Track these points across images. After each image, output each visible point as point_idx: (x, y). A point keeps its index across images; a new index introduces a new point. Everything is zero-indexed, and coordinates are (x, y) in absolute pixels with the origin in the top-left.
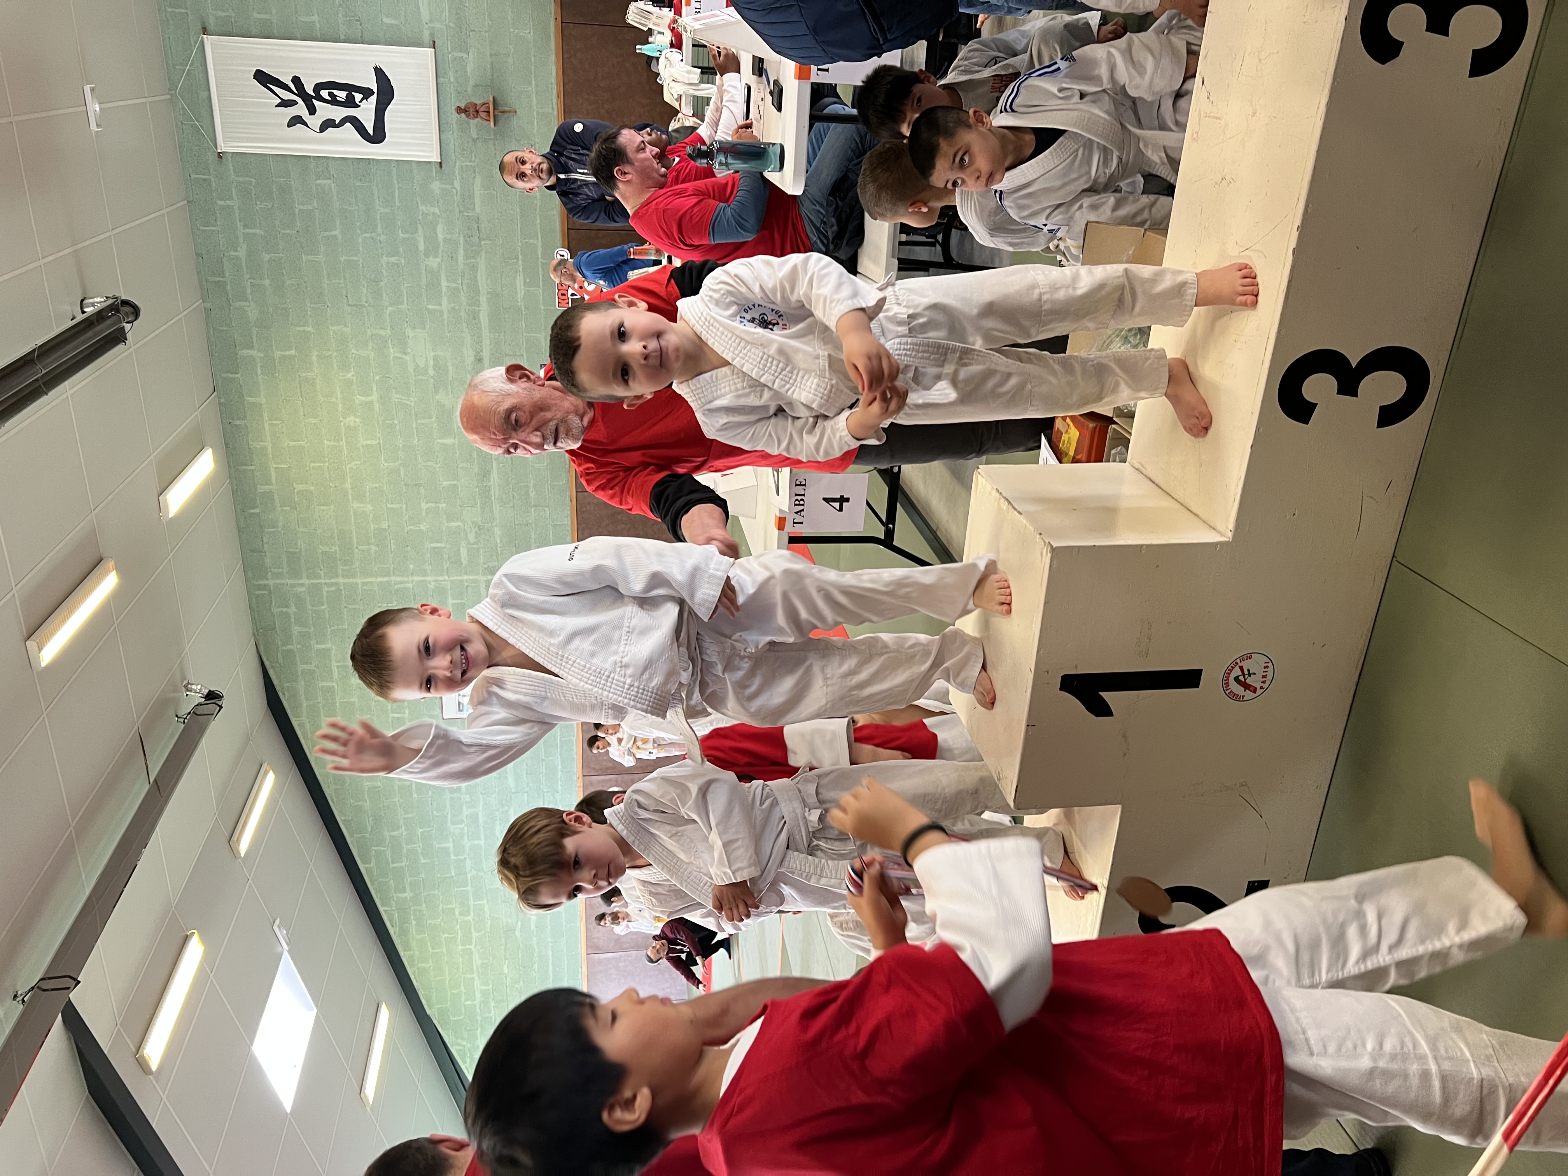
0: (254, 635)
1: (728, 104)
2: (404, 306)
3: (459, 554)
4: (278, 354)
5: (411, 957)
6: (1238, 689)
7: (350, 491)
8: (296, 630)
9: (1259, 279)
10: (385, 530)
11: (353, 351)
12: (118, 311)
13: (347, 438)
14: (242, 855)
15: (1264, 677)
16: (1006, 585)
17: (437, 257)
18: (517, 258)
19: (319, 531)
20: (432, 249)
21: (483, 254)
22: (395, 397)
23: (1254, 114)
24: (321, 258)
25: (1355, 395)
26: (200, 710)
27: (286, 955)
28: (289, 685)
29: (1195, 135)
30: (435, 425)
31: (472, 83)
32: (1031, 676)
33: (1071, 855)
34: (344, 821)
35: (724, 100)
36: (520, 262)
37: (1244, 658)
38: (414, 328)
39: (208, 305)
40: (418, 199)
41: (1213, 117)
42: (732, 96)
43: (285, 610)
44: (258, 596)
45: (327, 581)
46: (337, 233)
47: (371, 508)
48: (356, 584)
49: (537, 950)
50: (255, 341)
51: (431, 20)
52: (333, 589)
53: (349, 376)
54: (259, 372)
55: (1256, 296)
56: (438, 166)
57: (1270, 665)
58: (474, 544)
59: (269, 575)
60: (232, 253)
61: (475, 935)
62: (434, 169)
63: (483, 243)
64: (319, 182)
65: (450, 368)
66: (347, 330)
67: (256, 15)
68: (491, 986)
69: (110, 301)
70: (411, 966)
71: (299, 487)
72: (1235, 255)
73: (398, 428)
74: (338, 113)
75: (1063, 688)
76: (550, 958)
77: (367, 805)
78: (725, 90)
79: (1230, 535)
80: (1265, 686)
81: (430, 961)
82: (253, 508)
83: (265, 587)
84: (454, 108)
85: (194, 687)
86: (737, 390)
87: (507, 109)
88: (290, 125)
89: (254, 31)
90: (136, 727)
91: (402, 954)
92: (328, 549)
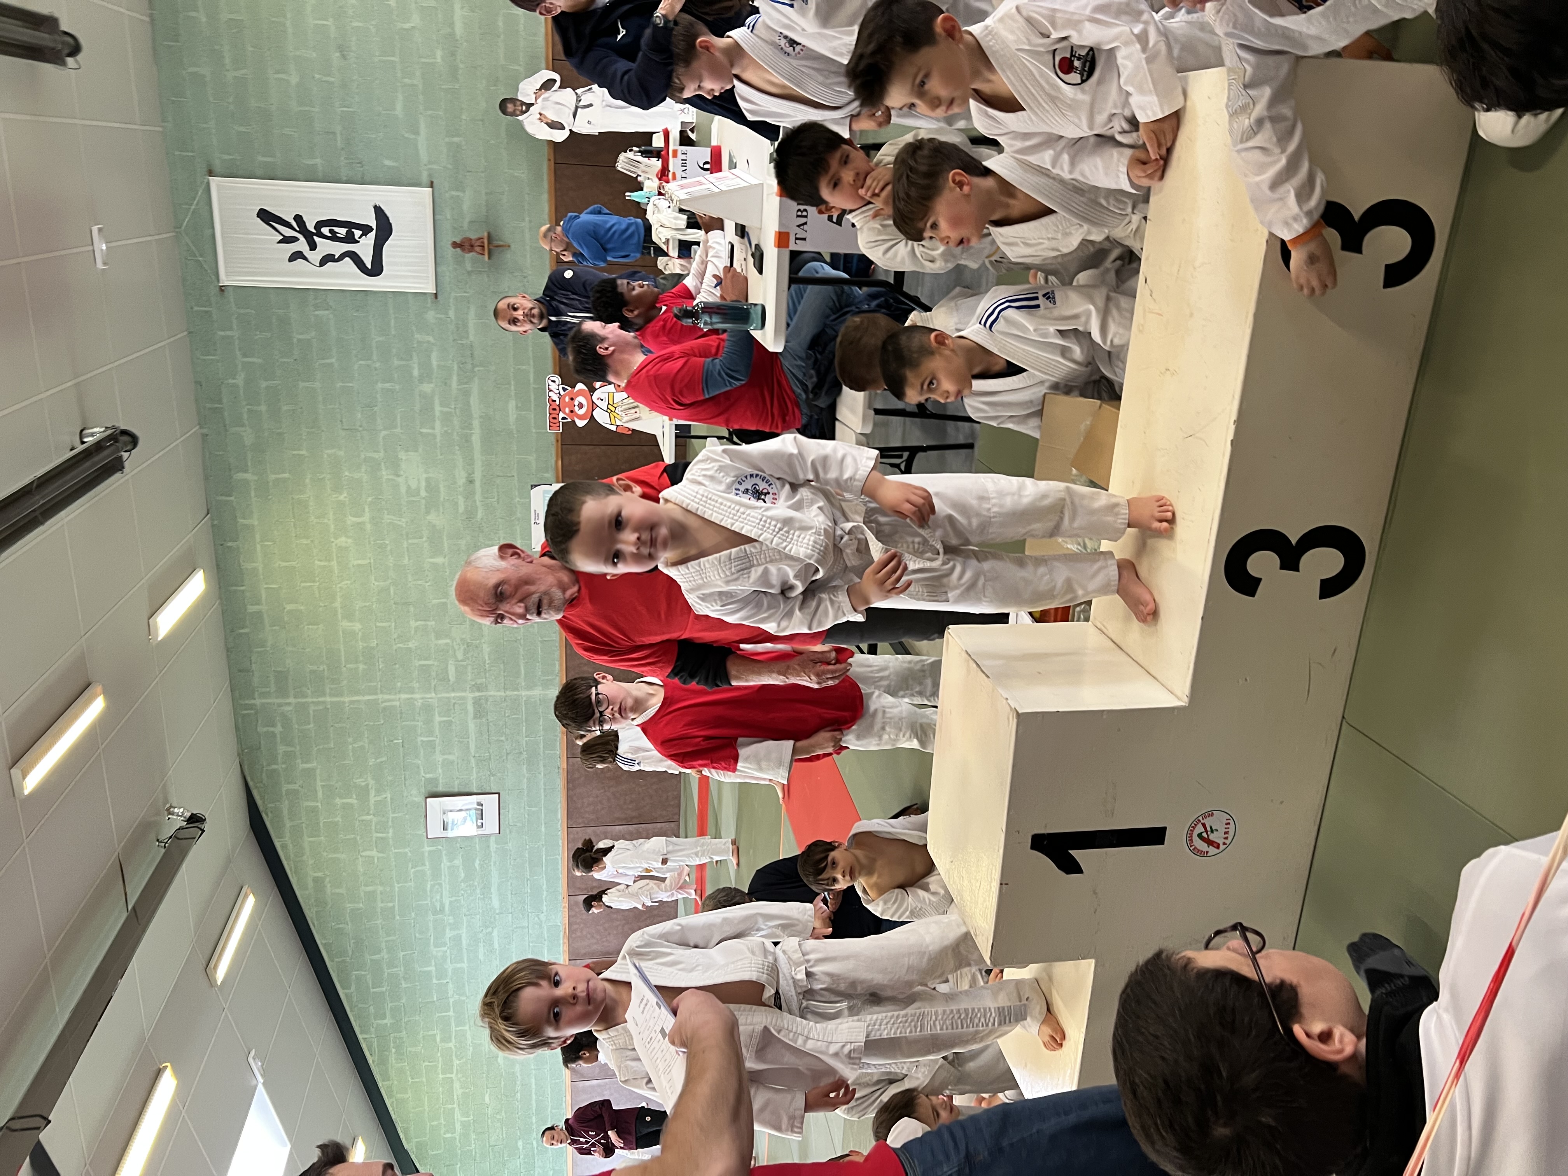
0: (239, 755)
1: (713, 259)
2: (398, 430)
3: (447, 672)
4: (272, 477)
5: (389, 1088)
6: (1202, 846)
7: (340, 611)
10: (373, 648)
11: (347, 473)
12: (116, 441)
13: (338, 557)
14: (219, 983)
15: (1226, 833)
17: (431, 383)
18: (509, 383)
19: (307, 650)
20: (426, 375)
21: (476, 379)
22: (387, 518)
24: (317, 385)
25: (1297, 569)
26: (182, 834)
27: (261, 1091)
28: (272, 805)
30: (426, 545)
31: (467, 220)
34: (324, 945)
35: (710, 255)
36: (513, 387)
37: (1206, 815)
38: (407, 451)
39: (205, 431)
40: (414, 328)
42: (716, 252)
43: (271, 729)
44: (244, 716)
45: (315, 700)
46: (333, 360)
47: (360, 627)
48: (344, 703)
49: (519, 1078)
50: (249, 464)
51: (430, 163)
52: (320, 707)
53: (342, 497)
54: (253, 494)
56: (433, 297)
57: (1231, 822)
58: (461, 661)
59: (256, 694)
60: (231, 381)
61: (456, 1062)
62: (430, 300)
63: (476, 369)
64: (317, 313)
65: (442, 489)
66: (341, 453)
67: (260, 158)
68: (472, 1117)
69: (109, 432)
70: (390, 1097)
71: (289, 607)
73: (389, 548)
74: (338, 248)
75: (1033, 847)
76: (534, 1086)
77: (349, 928)
78: (710, 247)
79: (1186, 700)
80: (1228, 842)
81: (409, 1092)
82: (243, 628)
83: (251, 707)
84: (450, 243)
85: (176, 810)
87: (501, 243)
88: (291, 260)
89: (259, 172)
90: (116, 853)
91: (380, 1084)
92: (315, 668)
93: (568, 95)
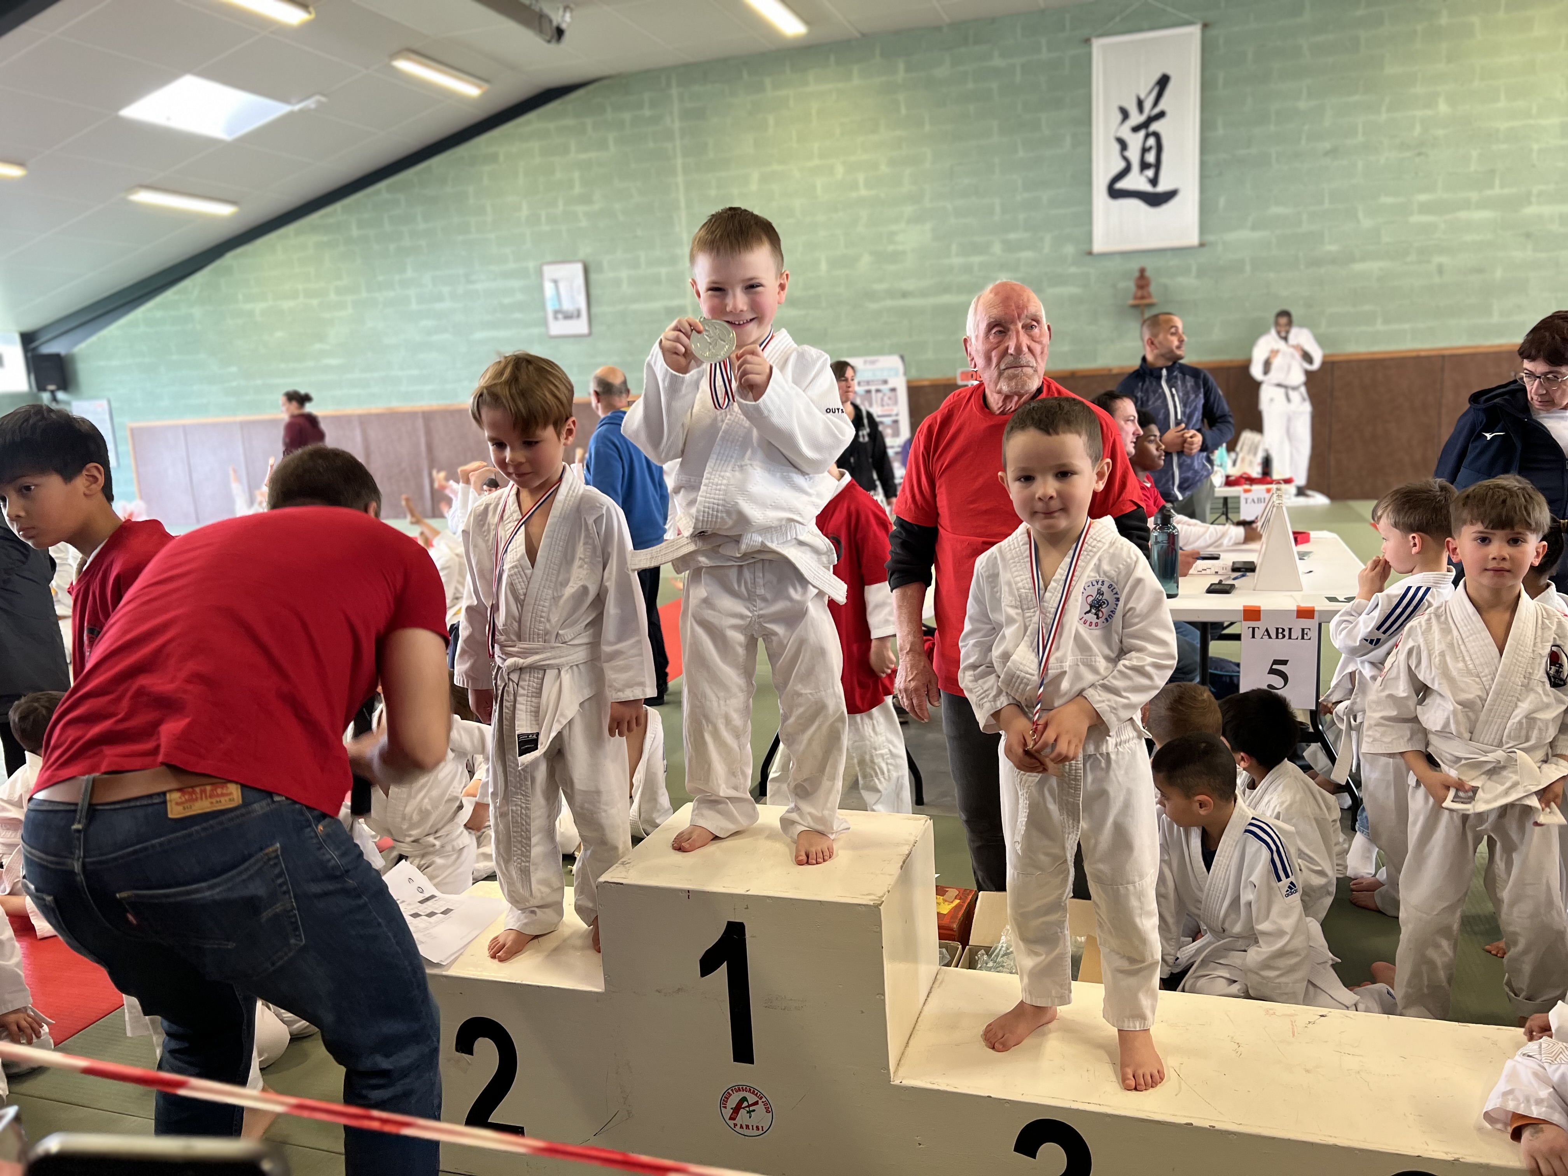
2: (953, 221)
4: (901, 98)
6: (733, 1102)
7: (769, 169)
8: (627, 116)
9: (1151, 1090)
11: (908, 171)
13: (823, 165)
14: (394, 63)
15: (747, 1127)
16: (826, 858)
17: (1002, 252)
19: (728, 138)
22: (864, 213)
23: (1308, 1071)
24: (996, 139)
26: (544, 22)
27: (288, 108)
29: (1271, 1012)
30: (839, 253)
31: (1169, 282)
32: (741, 891)
33: (535, 941)
37: (766, 1104)
38: (932, 230)
39: (945, 29)
40: (1057, 233)
41: (1293, 1029)
43: (647, 105)
44: (660, 78)
45: (678, 148)
46: (1021, 154)
48: (676, 177)
50: (914, 74)
51: (1224, 243)
52: (670, 153)
53: (883, 167)
54: (883, 79)
55: (1136, 1089)
56: (1089, 251)
57: (760, 1132)
59: (682, 89)
60: (996, 53)
62: (1086, 248)
64: (1068, 136)
65: (895, 267)
66: (928, 165)
67: (1221, 75)
68: (260, 320)
70: (277, 237)
71: (771, 118)
72: (1170, 1064)
73: (834, 216)
74: (1134, 155)
75: (730, 924)
77: (448, 190)
79: (897, 1082)
80: (738, 1128)
81: (284, 256)
82: (748, 74)
83: (669, 85)
84: (1144, 265)
85: (569, 15)
86: (1016, 583)
88: (1121, 108)
89: (1208, 76)
91: (290, 227)
92: (710, 147)
93: (1299, 378)
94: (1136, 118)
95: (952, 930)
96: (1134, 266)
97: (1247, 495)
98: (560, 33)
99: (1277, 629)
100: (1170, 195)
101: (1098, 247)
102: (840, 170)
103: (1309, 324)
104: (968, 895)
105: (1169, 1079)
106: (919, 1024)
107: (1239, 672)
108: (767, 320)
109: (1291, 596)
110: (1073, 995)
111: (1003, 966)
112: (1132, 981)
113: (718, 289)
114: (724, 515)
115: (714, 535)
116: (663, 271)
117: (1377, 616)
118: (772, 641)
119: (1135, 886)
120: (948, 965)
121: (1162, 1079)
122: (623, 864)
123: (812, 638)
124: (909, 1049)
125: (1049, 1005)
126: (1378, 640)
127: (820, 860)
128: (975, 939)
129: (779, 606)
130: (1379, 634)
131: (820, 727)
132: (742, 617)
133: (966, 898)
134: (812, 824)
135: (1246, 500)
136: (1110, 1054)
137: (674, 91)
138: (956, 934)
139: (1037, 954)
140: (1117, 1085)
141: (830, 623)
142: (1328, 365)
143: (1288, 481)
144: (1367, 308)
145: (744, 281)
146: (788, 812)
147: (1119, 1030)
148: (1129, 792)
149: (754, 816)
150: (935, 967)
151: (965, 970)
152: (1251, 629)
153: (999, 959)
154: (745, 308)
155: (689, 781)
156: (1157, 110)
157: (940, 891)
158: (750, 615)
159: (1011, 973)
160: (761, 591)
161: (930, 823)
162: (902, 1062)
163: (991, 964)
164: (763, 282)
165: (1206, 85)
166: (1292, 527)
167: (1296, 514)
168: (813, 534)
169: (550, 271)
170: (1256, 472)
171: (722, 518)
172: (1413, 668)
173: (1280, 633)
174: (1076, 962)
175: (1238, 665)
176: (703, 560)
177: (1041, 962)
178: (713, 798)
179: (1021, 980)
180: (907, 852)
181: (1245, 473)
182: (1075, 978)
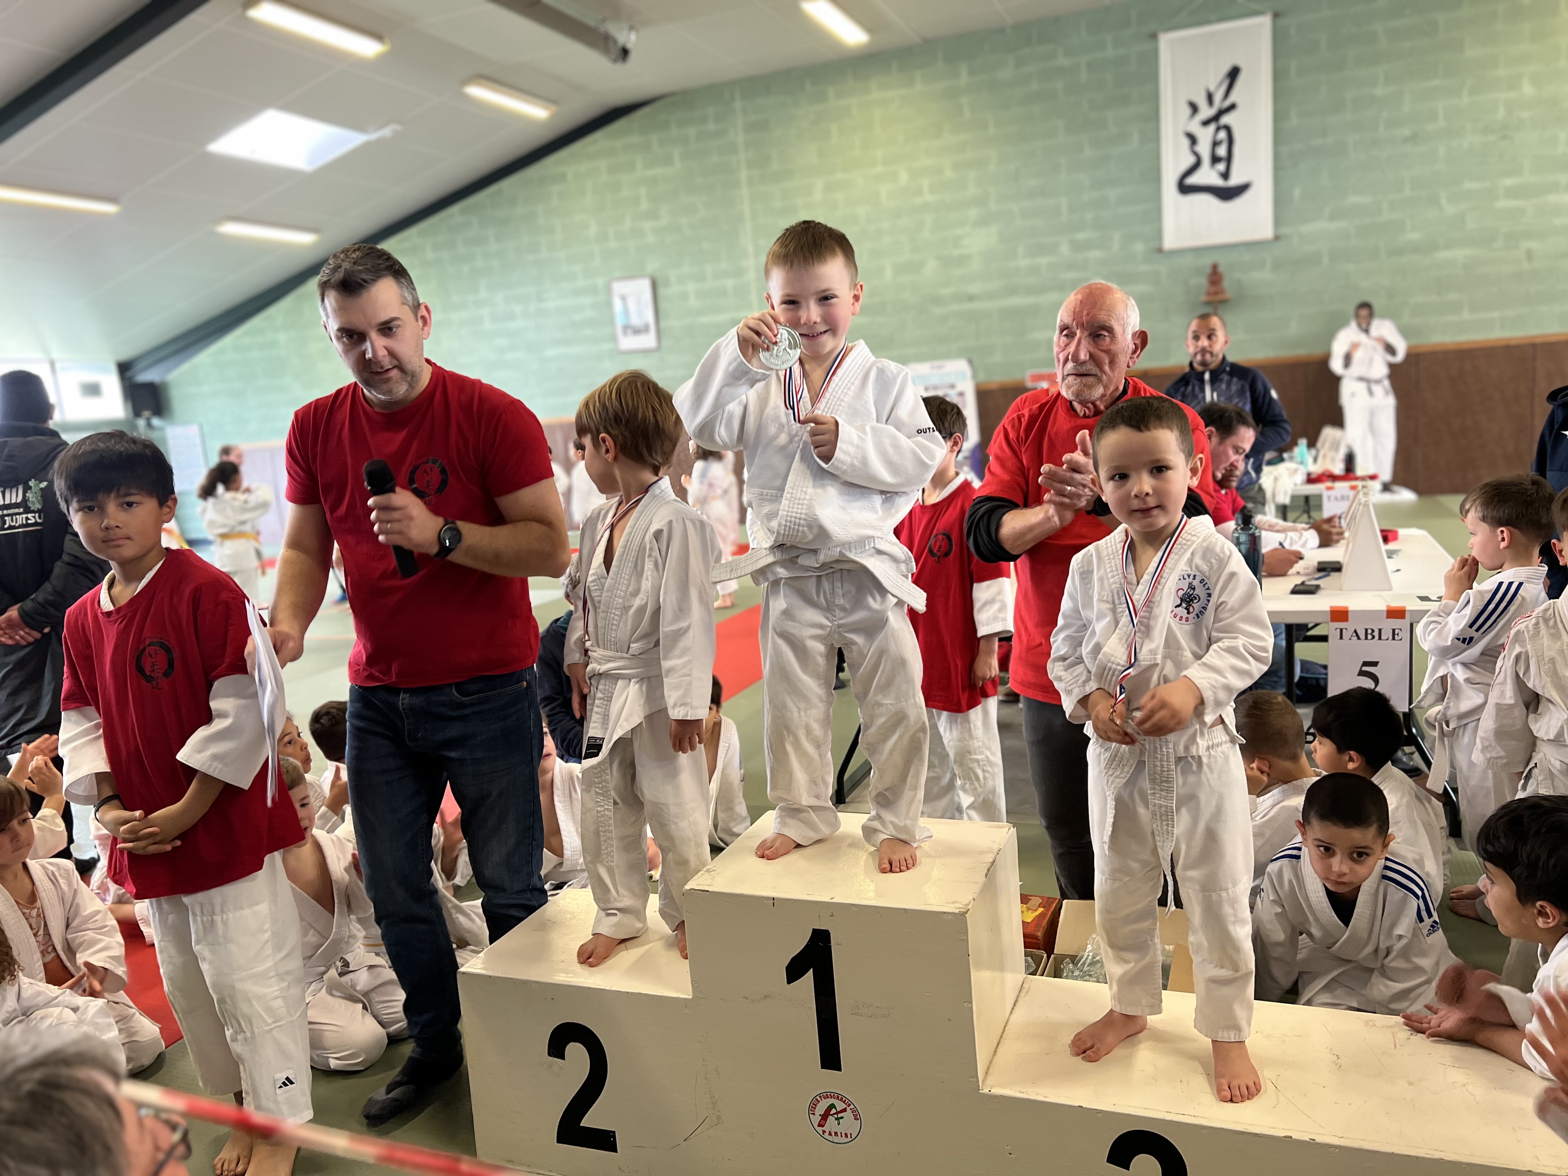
2: (1019, 222)
4: (965, 101)
6: (821, 1109)
7: (833, 178)
8: (691, 131)
9: (1247, 1102)
11: (972, 175)
13: (886, 172)
14: (463, 89)
16: (909, 865)
17: (1070, 253)
19: (792, 149)
20: (1078, 247)
22: (929, 218)
23: (1411, 1084)
24: (1062, 139)
26: (610, 43)
28: (636, 126)
29: (1371, 1023)
31: (1242, 277)
32: (826, 899)
33: (623, 945)
34: (502, 186)
37: (854, 1111)
38: (998, 233)
39: (1008, 30)
40: (1126, 231)
41: (1394, 1040)
43: (711, 120)
44: (724, 92)
45: (742, 160)
46: (1088, 153)
48: (741, 189)
50: (977, 78)
51: (1300, 235)
52: (735, 167)
53: (947, 172)
54: (946, 83)
55: (1231, 1101)
56: (1159, 248)
57: (849, 1139)
59: (745, 102)
60: (1060, 52)
62: (1156, 245)
64: (1136, 132)
65: (961, 271)
66: (993, 168)
67: (1294, 64)
71: (834, 128)
72: (1266, 1075)
74: (1204, 149)
75: (815, 931)
77: (518, 211)
79: (986, 1091)
80: (826, 1135)
84: (1217, 261)
85: (633, 35)
86: (1109, 579)
88: (1189, 102)
89: (1280, 62)
92: (774, 158)
93: (1380, 370)
94: (1206, 112)
95: (1036, 938)
96: (1207, 261)
97: (1331, 493)
98: (625, 53)
99: (1366, 630)
100: (1242, 189)
101: (1169, 243)
102: (904, 177)
103: (1391, 315)
104: (1052, 903)
105: (1266, 1091)
106: (1005, 1033)
107: (1326, 674)
108: (840, 332)
109: (1380, 596)
110: (1163, 1005)
111: (1090, 975)
112: (1226, 991)
113: (791, 302)
114: (806, 529)
115: (793, 547)
116: (730, 283)
117: (1468, 613)
118: (852, 651)
119: (1228, 893)
120: (1034, 973)
121: (1258, 1091)
122: (708, 871)
123: (892, 648)
124: (997, 1058)
125: (1139, 1014)
126: (1471, 639)
127: (904, 868)
128: (1061, 946)
129: (859, 615)
130: (1472, 632)
131: (901, 737)
132: (821, 627)
133: (1050, 906)
134: (894, 833)
135: (1329, 498)
136: (1204, 1064)
137: (738, 105)
138: (1041, 942)
139: (1126, 962)
140: (1212, 1096)
141: (910, 633)
142: (1412, 357)
143: (1373, 477)
144: (1452, 296)
145: (817, 293)
146: (869, 820)
147: (1213, 1041)
148: (1221, 798)
149: (836, 824)
150: (1021, 975)
151: (1052, 979)
152: (1339, 631)
153: (1085, 969)
154: (818, 320)
155: (772, 790)
156: (1227, 103)
157: (1024, 899)
158: (830, 624)
159: (1098, 982)
160: (840, 601)
161: (1013, 830)
162: (991, 1070)
163: (1077, 973)
164: (837, 293)
165: (1278, 75)
166: (1379, 525)
167: (1383, 511)
168: (891, 543)
169: (619, 288)
170: (1338, 468)
171: (803, 532)
172: (1521, 676)
173: (1369, 634)
174: (1166, 971)
175: (1325, 667)
176: (782, 572)
177: (1132, 969)
178: (795, 806)
179: (1111, 988)
180: (991, 860)
181: (1327, 471)
182: (1165, 987)
